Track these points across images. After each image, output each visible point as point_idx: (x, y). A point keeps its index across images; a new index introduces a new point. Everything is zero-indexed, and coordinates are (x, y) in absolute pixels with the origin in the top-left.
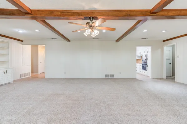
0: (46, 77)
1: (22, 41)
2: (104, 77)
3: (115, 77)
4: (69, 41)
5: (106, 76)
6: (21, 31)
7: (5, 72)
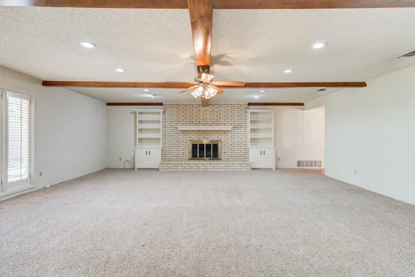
1: (302, 104)
7: (263, 153)
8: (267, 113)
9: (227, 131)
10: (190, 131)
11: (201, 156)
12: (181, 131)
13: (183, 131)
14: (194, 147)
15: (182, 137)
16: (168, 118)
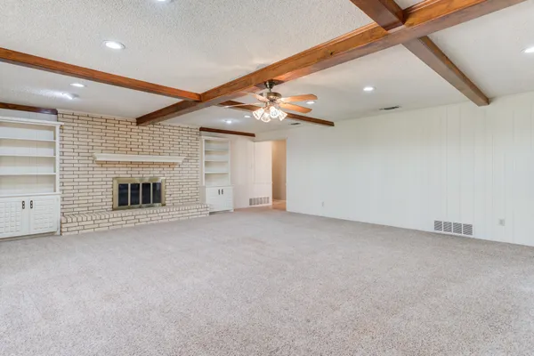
0: (288, 210)
1: (253, 135)
2: (431, 229)
3: (477, 234)
4: (331, 124)
5: (438, 225)
6: (229, 122)
7: (221, 192)
8: (222, 142)
9: (174, 164)
10: (114, 163)
11: (135, 202)
12: (98, 163)
13: (102, 164)
14: (123, 188)
15: (99, 174)
16: (68, 138)
